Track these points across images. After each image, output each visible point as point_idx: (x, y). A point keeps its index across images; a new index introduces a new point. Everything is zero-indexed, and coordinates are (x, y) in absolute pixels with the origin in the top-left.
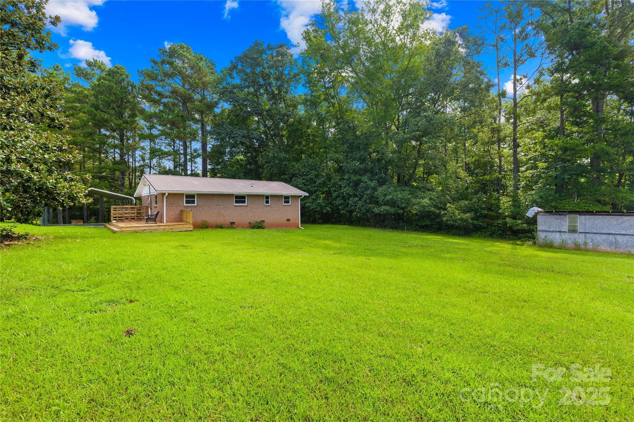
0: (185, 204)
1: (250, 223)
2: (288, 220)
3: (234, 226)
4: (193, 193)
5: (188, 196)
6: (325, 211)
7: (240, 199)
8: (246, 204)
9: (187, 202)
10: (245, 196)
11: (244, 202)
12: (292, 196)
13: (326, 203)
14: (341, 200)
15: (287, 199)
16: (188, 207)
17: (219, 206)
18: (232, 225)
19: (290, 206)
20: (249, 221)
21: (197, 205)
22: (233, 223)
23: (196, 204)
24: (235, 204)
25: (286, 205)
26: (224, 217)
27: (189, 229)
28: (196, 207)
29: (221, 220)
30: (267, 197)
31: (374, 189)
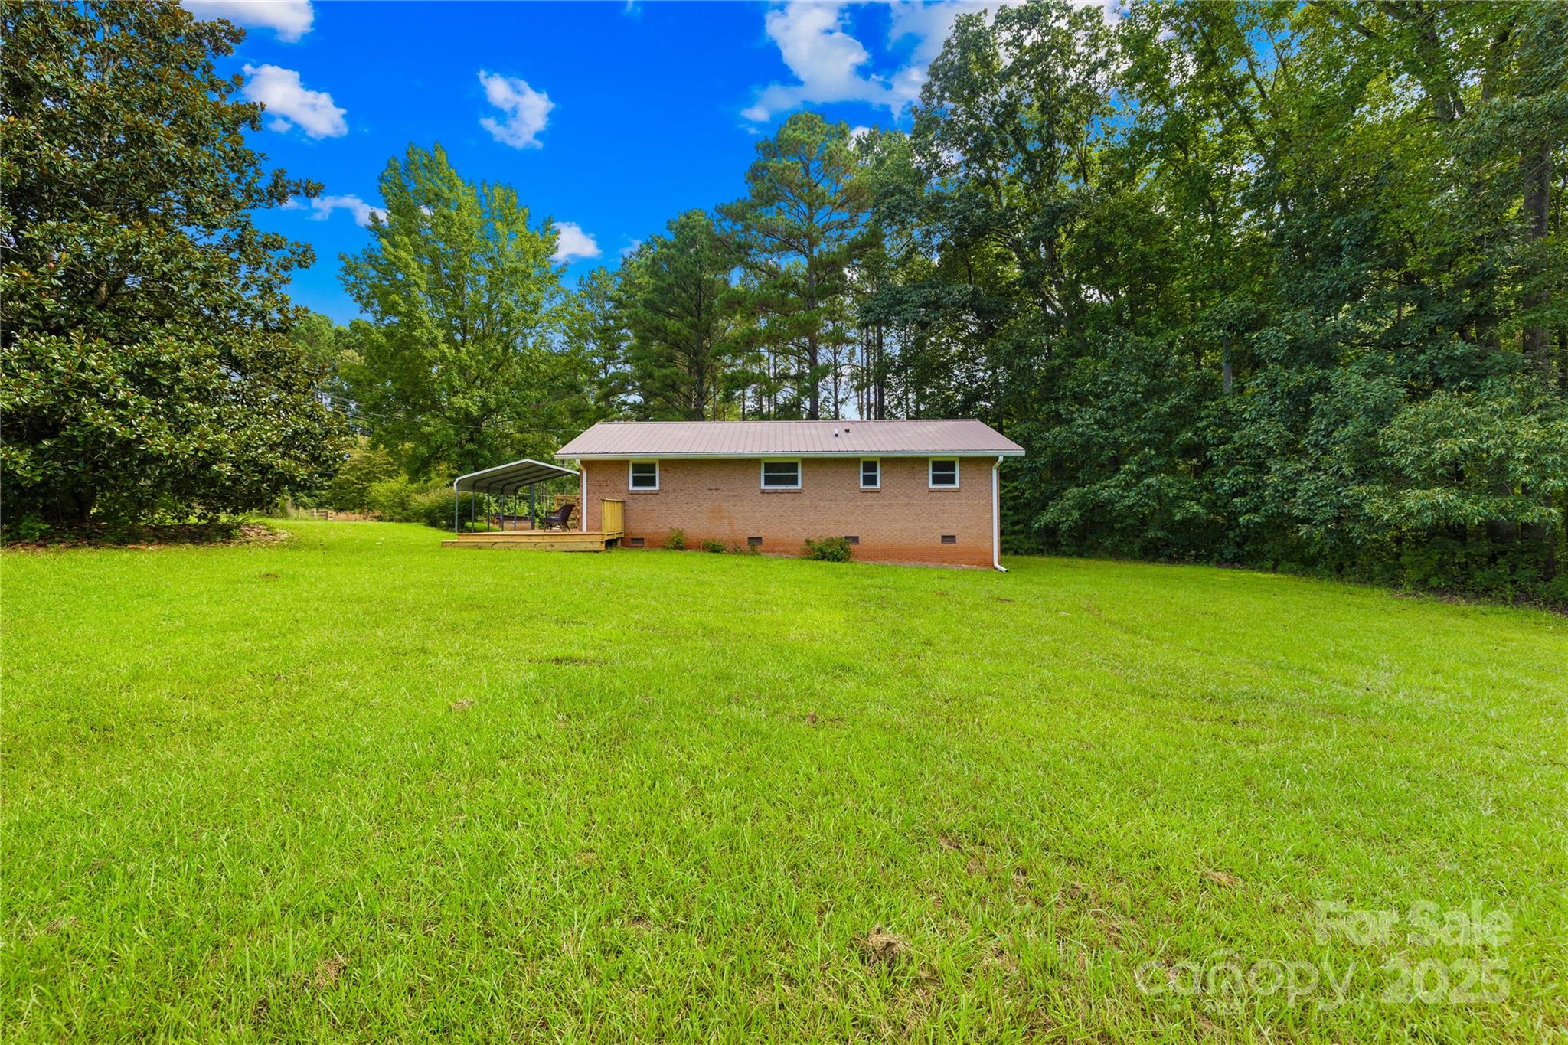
0: (631, 488)
1: (808, 542)
2: (949, 539)
3: (759, 548)
4: (651, 458)
5: (639, 467)
6: (1178, 517)
7: (781, 471)
8: (799, 487)
9: (638, 482)
10: (796, 465)
11: (793, 481)
12: (962, 460)
13: (1192, 488)
14: (1246, 472)
15: (943, 469)
16: (637, 493)
17: (715, 492)
18: (755, 545)
19: (957, 491)
20: (805, 536)
21: (661, 489)
22: (755, 541)
23: (657, 487)
24: (763, 487)
25: (940, 491)
26: (731, 523)
27: (591, 547)
28: (657, 494)
29: (721, 531)
30: (870, 465)
31: (1381, 415)
